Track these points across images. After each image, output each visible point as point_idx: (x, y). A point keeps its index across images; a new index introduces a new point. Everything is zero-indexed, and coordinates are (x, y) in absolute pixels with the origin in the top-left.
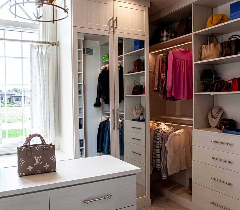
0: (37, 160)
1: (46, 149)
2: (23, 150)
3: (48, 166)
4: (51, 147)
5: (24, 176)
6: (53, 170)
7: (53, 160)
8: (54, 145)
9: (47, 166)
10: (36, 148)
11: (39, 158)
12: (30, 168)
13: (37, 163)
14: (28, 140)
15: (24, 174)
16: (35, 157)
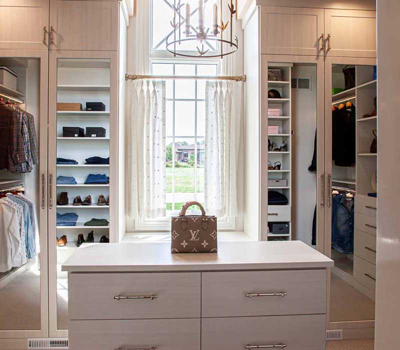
0: (193, 235)
1: (205, 222)
2: (177, 220)
3: (207, 244)
4: (212, 220)
5: (176, 253)
6: (212, 250)
7: (213, 236)
8: (216, 218)
9: (205, 244)
10: (193, 219)
11: (196, 233)
12: (184, 244)
13: (193, 238)
14: (185, 208)
15: (177, 250)
16: (191, 231)
